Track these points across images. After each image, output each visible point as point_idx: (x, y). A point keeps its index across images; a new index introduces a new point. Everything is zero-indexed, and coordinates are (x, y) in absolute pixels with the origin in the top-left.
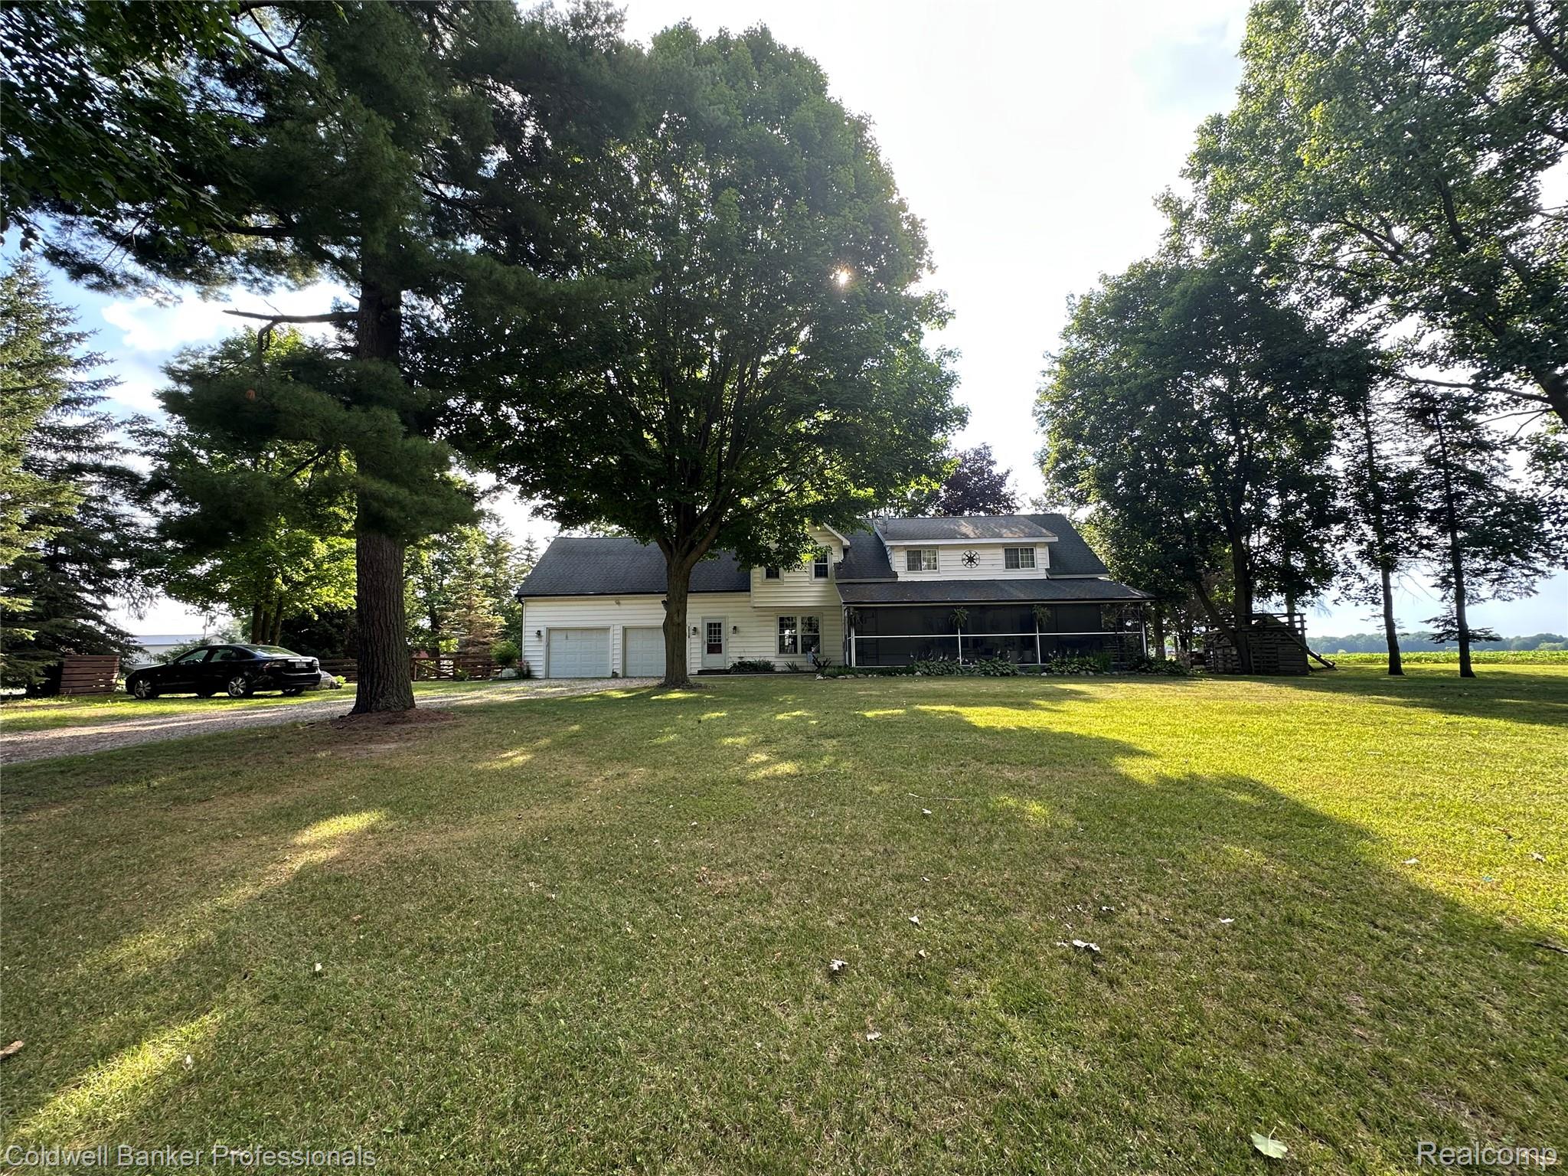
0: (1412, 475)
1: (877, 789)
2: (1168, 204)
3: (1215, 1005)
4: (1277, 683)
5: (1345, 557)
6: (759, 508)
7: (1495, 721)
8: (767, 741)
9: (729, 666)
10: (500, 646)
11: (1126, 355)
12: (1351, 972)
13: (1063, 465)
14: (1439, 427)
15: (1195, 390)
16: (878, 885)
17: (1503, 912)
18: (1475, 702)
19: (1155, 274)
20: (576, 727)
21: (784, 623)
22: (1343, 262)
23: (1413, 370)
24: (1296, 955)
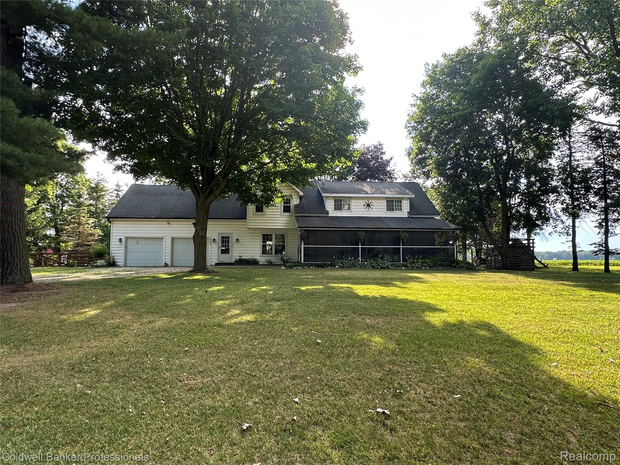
0: (589, 170)
1: (295, 329)
2: (478, 17)
3: (441, 440)
4: (517, 274)
5: (555, 210)
6: (251, 172)
7: (612, 294)
8: (242, 303)
9: (233, 261)
10: (99, 247)
11: (454, 98)
12: (510, 421)
13: (420, 156)
14: (603, 146)
15: (488, 120)
16: (282, 381)
17: (589, 388)
18: (606, 284)
19: (470, 55)
20: (132, 295)
21: (266, 237)
22: (563, 57)
23: (593, 116)
24: (486, 413)
